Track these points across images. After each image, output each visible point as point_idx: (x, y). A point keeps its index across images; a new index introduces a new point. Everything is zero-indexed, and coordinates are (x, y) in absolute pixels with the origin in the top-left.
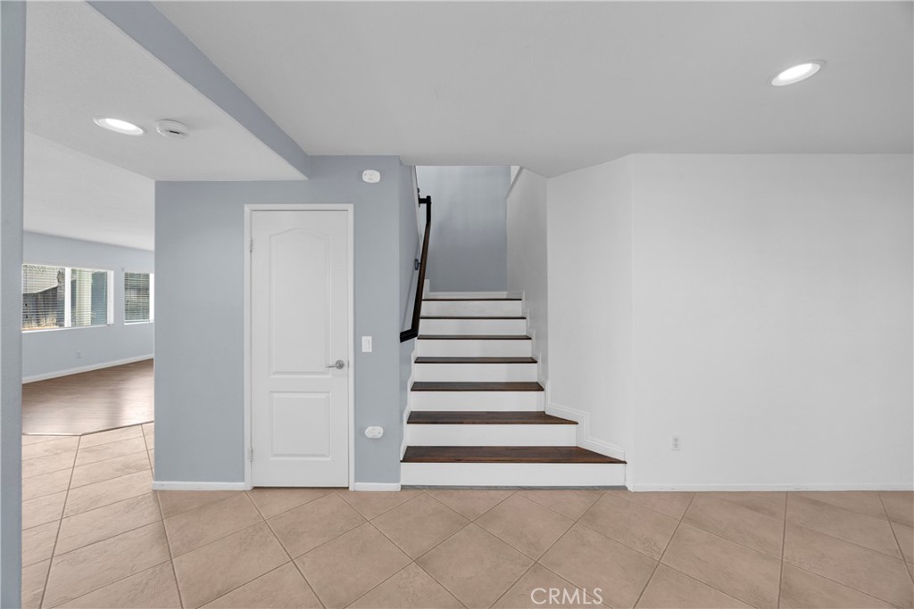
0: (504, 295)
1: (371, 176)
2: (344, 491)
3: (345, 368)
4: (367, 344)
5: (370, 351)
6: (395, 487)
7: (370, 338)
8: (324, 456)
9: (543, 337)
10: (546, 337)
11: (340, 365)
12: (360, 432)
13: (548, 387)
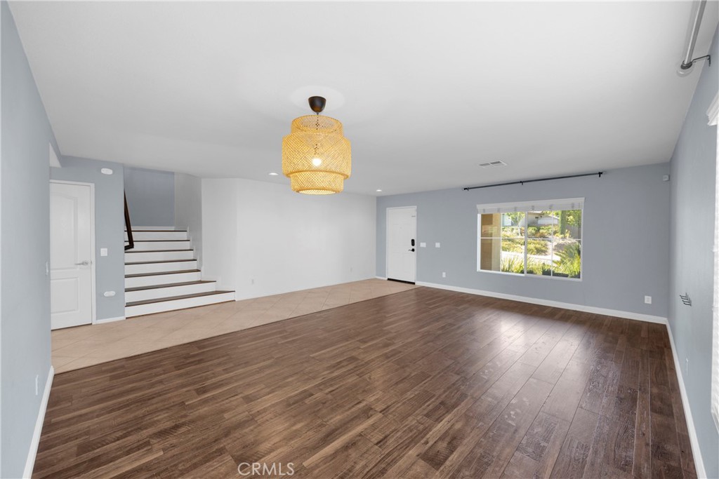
0: (173, 229)
1: (107, 171)
2: (89, 326)
3: (89, 264)
4: (104, 252)
5: (106, 255)
6: (123, 318)
7: (106, 249)
8: (74, 310)
9: (199, 249)
10: (201, 250)
11: (84, 263)
12: (99, 295)
13: (202, 269)
